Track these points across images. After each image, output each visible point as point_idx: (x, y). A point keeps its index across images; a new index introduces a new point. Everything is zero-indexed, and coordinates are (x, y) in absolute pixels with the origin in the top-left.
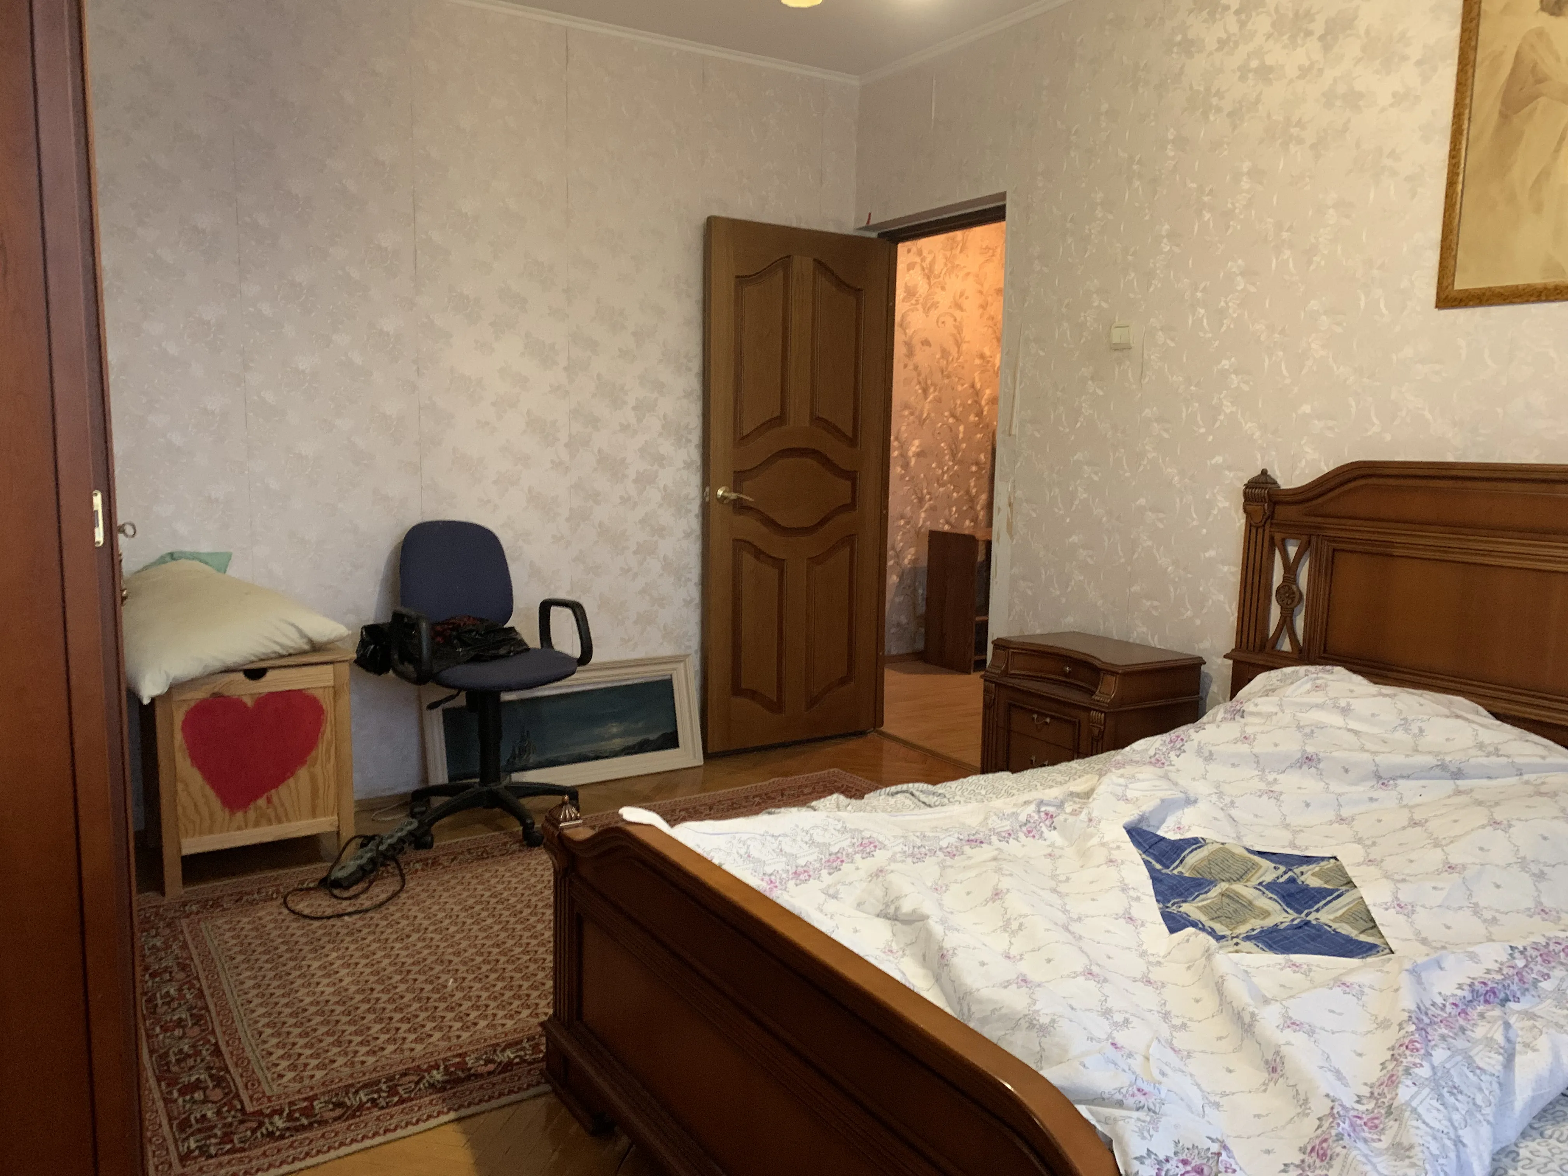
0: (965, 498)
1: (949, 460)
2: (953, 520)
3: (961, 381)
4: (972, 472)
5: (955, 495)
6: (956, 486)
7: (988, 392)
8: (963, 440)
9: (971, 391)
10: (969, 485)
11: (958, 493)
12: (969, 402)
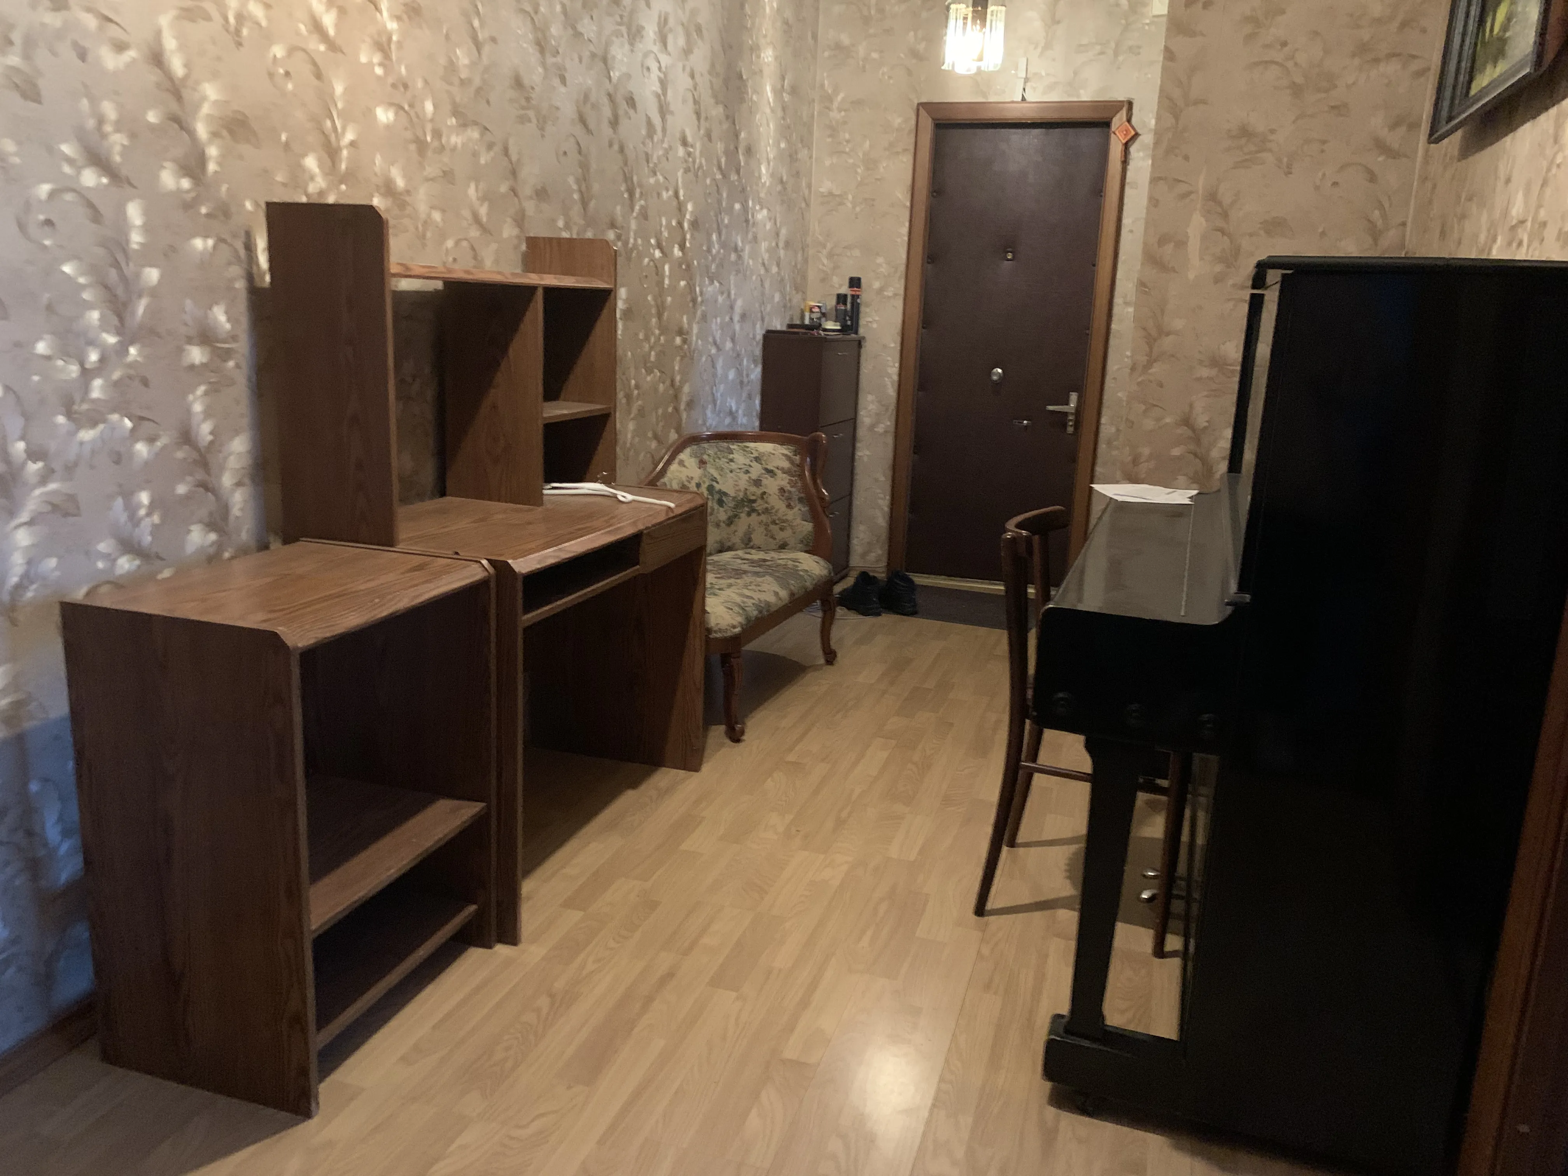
0: (180, 455)
1: (104, 326)
4: (192, 367)
5: (141, 449)
6: (139, 420)
7: (211, 92)
8: (147, 256)
9: (152, 76)
10: (188, 411)
11: (151, 440)
12: (152, 117)
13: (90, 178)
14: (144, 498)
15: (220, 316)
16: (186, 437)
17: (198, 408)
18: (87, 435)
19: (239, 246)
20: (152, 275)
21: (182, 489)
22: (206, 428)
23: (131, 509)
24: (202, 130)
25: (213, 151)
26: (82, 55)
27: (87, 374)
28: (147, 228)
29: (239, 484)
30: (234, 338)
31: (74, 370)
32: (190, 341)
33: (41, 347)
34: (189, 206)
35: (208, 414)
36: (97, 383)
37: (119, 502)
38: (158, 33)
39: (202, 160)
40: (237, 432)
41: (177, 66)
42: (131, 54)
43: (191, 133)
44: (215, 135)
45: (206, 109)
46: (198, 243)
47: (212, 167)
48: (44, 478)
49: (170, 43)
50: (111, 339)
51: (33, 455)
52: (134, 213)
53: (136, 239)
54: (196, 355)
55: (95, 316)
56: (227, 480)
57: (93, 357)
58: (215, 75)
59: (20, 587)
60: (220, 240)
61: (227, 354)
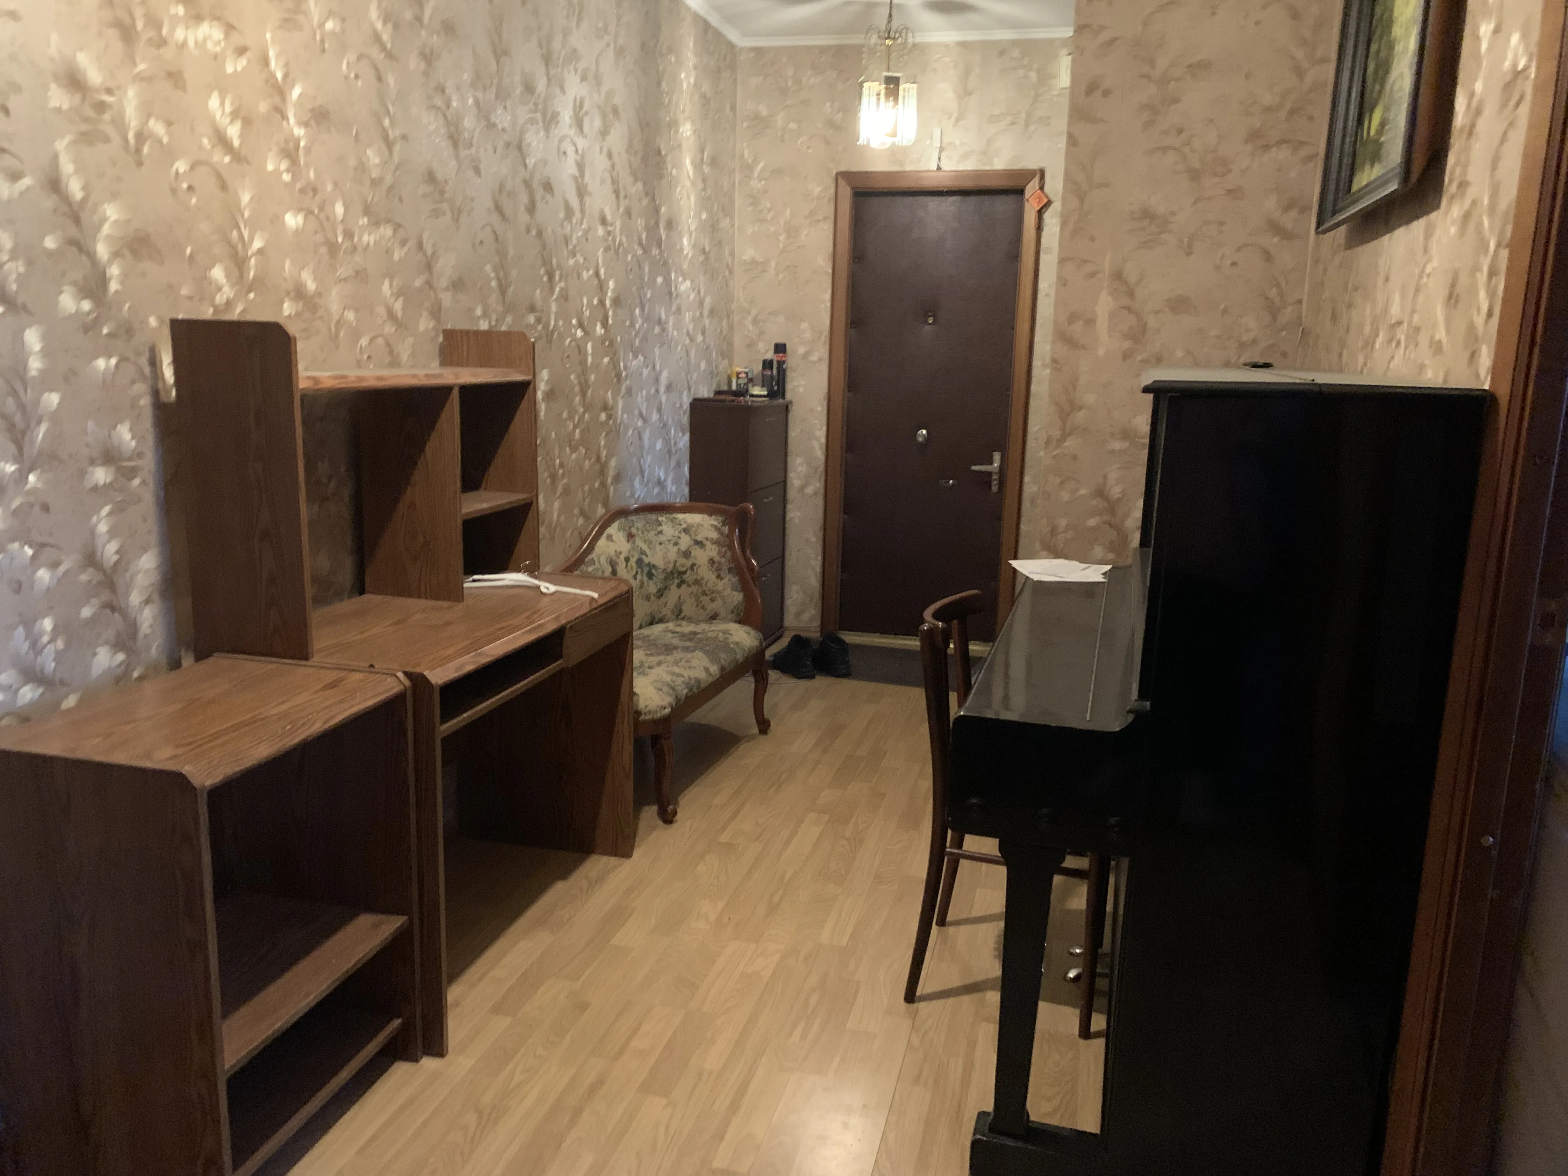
0: (84, 577)
2: (49, 664)
4: (95, 488)
5: (43, 575)
6: (39, 547)
7: (112, 212)
8: (46, 381)
9: (49, 202)
10: (92, 533)
11: (54, 565)
12: (50, 243)
14: (47, 624)
15: (124, 434)
16: (91, 559)
17: (103, 528)
19: (144, 361)
20: (53, 399)
21: (86, 612)
22: (112, 548)
23: (33, 637)
24: (102, 250)
25: (114, 271)
28: (46, 353)
29: (147, 601)
30: (140, 455)
32: (92, 462)
34: (89, 327)
35: (113, 533)
37: (20, 631)
38: (53, 160)
39: (103, 280)
40: (144, 550)
41: (75, 188)
42: (27, 181)
43: (91, 255)
44: (116, 255)
45: (106, 229)
46: (101, 363)
47: (114, 286)
49: (67, 167)
50: (9, 468)
52: (33, 338)
53: (35, 365)
54: (101, 475)
56: (135, 598)
58: (114, 196)
60: (123, 359)
61: (132, 473)
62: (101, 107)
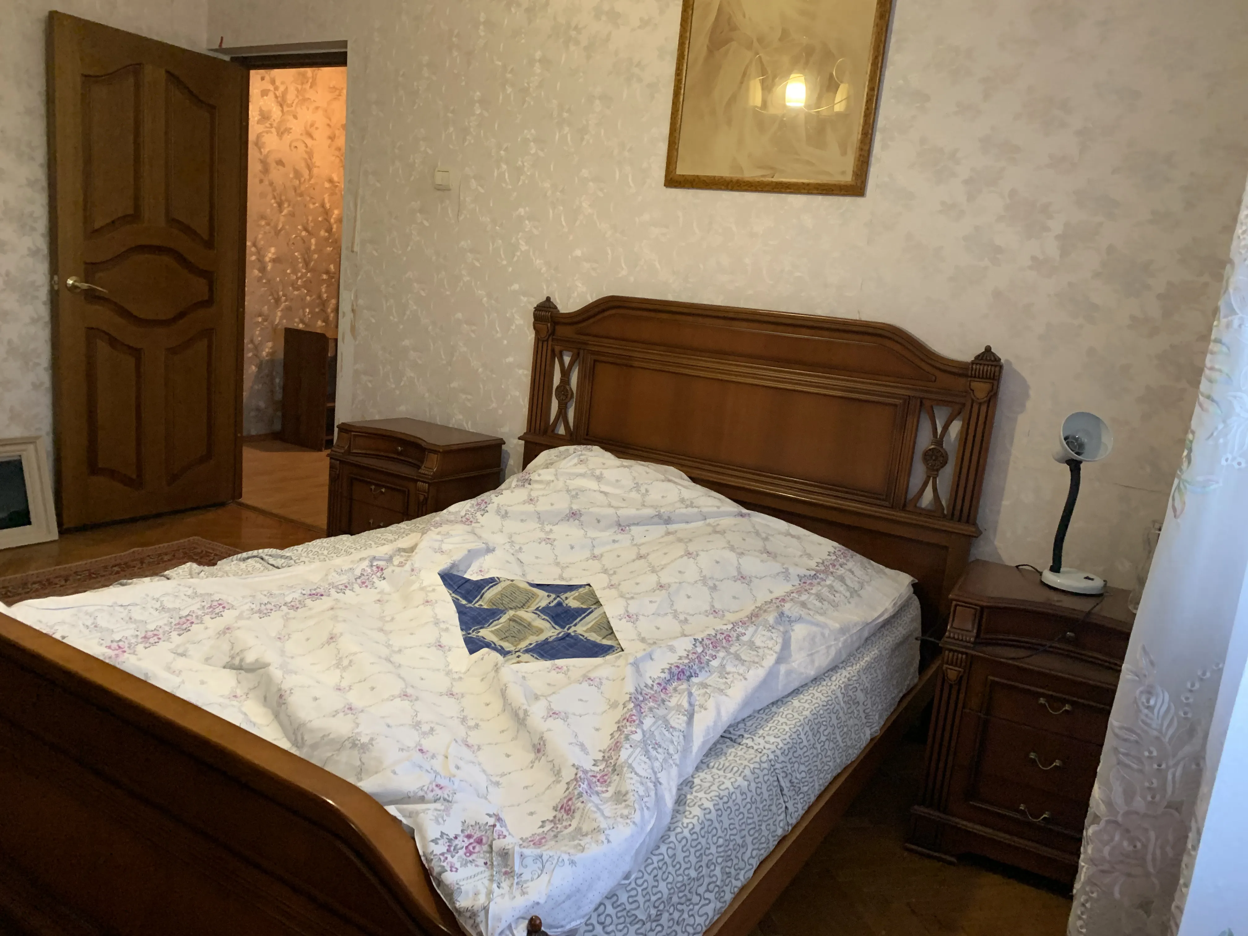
0: (317, 301)
1: (303, 267)
2: (307, 320)
3: (313, 200)
4: (323, 280)
5: (308, 298)
6: (308, 291)
7: (336, 212)
8: (315, 252)
9: (321, 210)
10: (321, 290)
11: (311, 296)
12: (320, 219)
13: (304, 233)
14: (307, 310)
15: (332, 267)
16: (320, 297)
17: (323, 290)
18: (296, 293)
20: (316, 256)
21: (317, 310)
22: (325, 295)
23: (304, 312)
24: (332, 221)
25: (335, 226)
26: (305, 206)
27: (298, 279)
28: (316, 245)
29: (332, 312)
31: (295, 277)
33: (288, 271)
34: (327, 239)
35: (326, 292)
36: (300, 281)
37: (301, 311)
38: (324, 199)
39: (332, 229)
41: (328, 207)
42: (317, 205)
44: (335, 222)
45: (334, 216)
46: (328, 249)
47: (334, 230)
48: (286, 301)
49: (326, 201)
50: (304, 271)
51: (284, 295)
52: (313, 241)
53: (313, 247)
54: (325, 277)
55: (301, 265)
56: (329, 310)
57: (299, 274)
58: (337, 208)
59: (277, 325)
60: (334, 249)
61: (333, 277)
62: (337, 186)
